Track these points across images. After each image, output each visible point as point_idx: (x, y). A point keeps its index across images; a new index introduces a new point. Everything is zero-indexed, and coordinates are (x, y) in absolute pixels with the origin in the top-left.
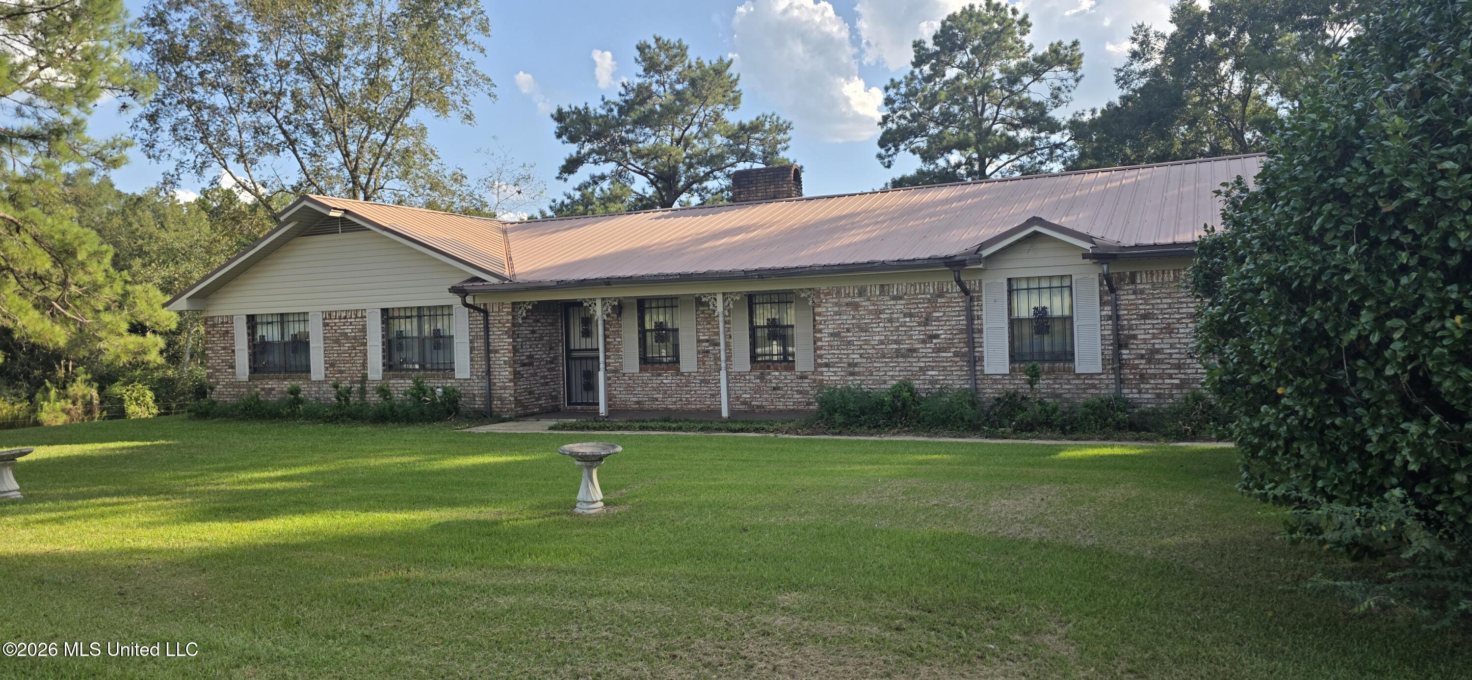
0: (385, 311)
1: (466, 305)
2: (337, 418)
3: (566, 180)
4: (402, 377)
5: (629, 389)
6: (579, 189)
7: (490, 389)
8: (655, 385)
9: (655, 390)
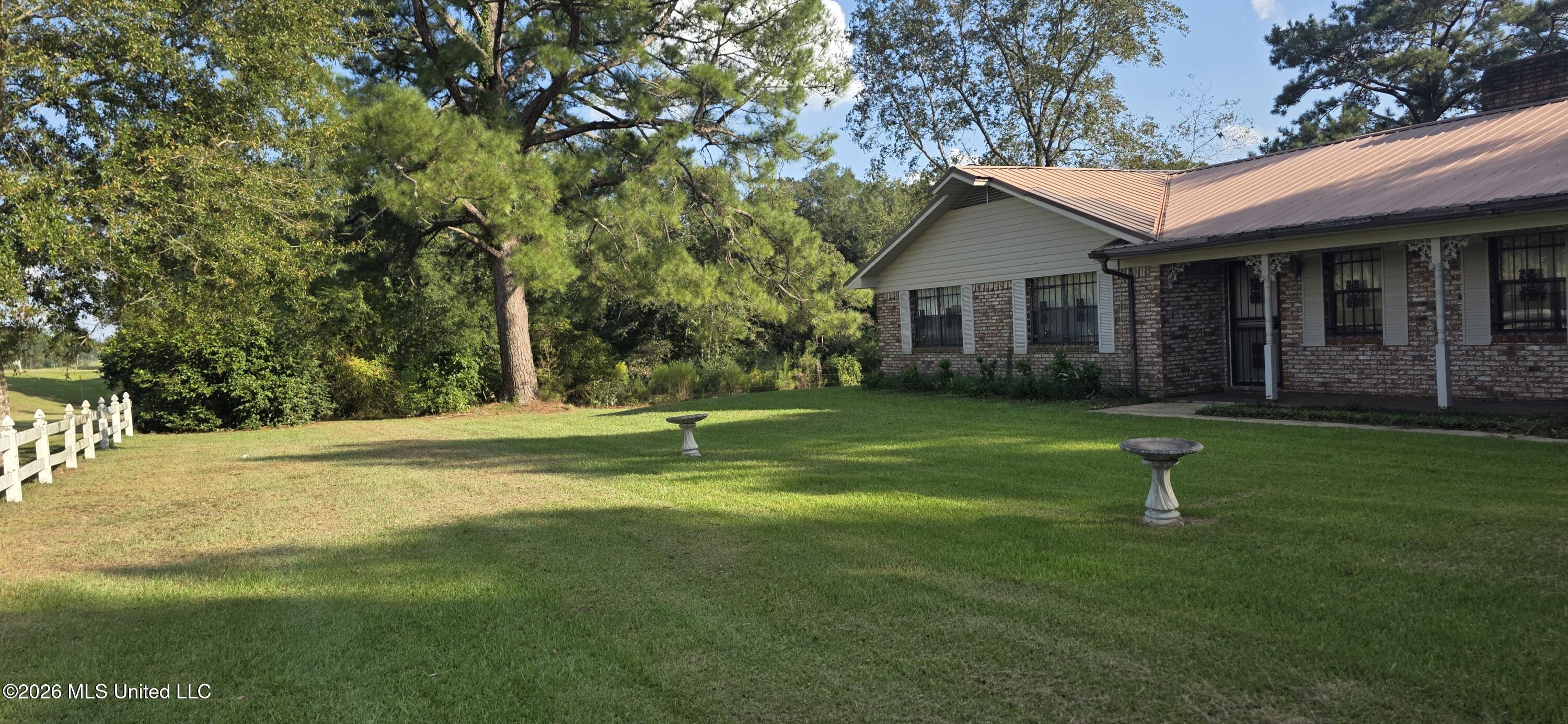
0: (1029, 282)
1: (1107, 271)
2: (981, 393)
3: (1284, 113)
4: (1046, 352)
5: (1311, 366)
6: (1301, 121)
7: (1136, 365)
8: (1347, 363)
9: (1347, 369)
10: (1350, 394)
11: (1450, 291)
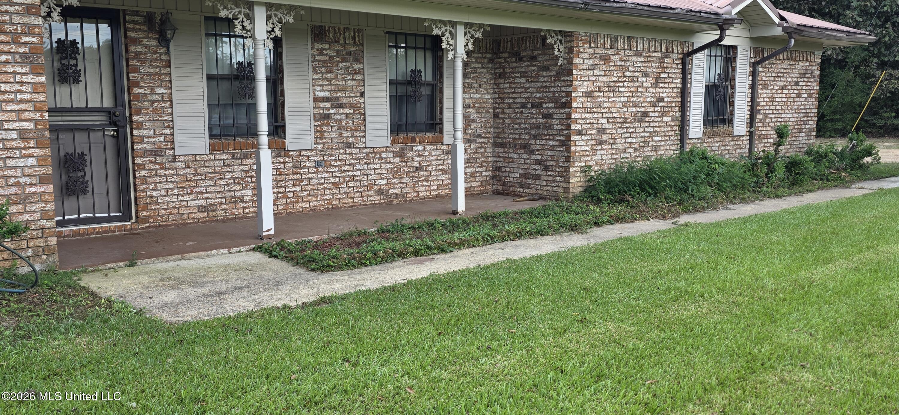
5: (186, 185)
8: (238, 175)
9: (239, 183)
10: (243, 217)
11: (353, 86)
